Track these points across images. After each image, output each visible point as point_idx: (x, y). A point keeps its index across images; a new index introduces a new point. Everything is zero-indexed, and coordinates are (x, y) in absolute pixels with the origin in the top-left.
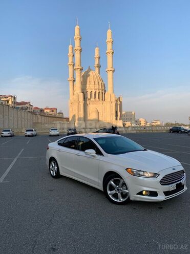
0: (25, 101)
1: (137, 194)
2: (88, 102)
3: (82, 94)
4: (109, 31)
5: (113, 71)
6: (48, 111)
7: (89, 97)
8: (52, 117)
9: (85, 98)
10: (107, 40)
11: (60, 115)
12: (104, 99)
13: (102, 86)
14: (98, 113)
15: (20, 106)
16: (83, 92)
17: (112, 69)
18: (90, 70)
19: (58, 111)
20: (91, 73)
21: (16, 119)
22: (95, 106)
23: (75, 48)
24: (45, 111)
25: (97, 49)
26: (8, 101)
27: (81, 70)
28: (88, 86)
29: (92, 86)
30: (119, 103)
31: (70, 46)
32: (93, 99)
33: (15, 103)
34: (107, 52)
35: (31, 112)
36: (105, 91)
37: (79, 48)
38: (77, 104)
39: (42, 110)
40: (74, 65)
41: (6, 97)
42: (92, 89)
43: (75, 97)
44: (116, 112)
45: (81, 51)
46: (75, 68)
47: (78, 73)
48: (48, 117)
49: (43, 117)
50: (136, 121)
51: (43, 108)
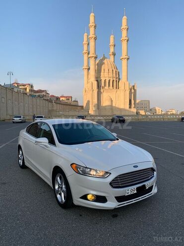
0: (43, 90)
1: (81, 198)
2: (102, 90)
3: (96, 82)
4: (125, 17)
5: (128, 59)
6: (64, 99)
7: (103, 85)
8: (67, 105)
9: (99, 87)
10: (122, 28)
11: (74, 103)
12: (118, 87)
13: (116, 74)
14: (112, 101)
15: (38, 94)
16: (97, 81)
17: (127, 57)
18: (104, 58)
19: (73, 99)
20: (105, 61)
21: (31, 106)
22: (109, 94)
23: (89, 37)
24: (61, 99)
25: (112, 37)
26: (26, 89)
27: (96, 58)
28: (102, 74)
29: (106, 74)
30: (133, 91)
31: (86, 34)
32: (107, 87)
33: (32, 90)
34: (122, 39)
35: (47, 100)
36: (119, 79)
37: (94, 36)
38: (91, 92)
39: (58, 98)
40: (89, 53)
41: (23, 85)
42: (106, 77)
43: (90, 85)
44: (130, 101)
45: (95, 39)
46: (89, 56)
47: (92, 61)
48: (64, 105)
49: (58, 105)
50: (151, 110)
51: (59, 96)
